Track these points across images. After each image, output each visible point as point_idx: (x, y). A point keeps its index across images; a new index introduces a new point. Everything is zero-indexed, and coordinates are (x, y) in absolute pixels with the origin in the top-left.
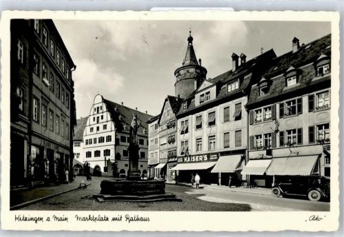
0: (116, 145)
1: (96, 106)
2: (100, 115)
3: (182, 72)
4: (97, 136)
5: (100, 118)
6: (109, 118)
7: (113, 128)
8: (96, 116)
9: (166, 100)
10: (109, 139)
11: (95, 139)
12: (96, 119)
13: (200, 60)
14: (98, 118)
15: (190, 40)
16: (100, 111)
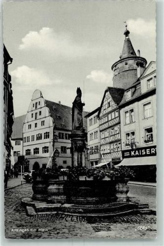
0: (54, 142)
1: (34, 102)
2: (38, 111)
3: (120, 65)
4: (35, 133)
5: (38, 114)
6: (47, 114)
7: (52, 124)
8: (34, 113)
9: (106, 91)
10: (47, 135)
11: (33, 137)
12: (34, 115)
13: (139, 51)
14: (36, 114)
15: (127, 33)
16: (38, 107)
